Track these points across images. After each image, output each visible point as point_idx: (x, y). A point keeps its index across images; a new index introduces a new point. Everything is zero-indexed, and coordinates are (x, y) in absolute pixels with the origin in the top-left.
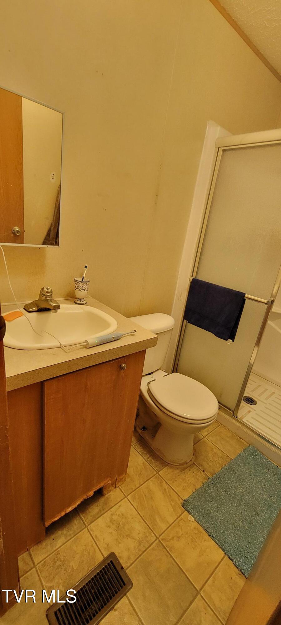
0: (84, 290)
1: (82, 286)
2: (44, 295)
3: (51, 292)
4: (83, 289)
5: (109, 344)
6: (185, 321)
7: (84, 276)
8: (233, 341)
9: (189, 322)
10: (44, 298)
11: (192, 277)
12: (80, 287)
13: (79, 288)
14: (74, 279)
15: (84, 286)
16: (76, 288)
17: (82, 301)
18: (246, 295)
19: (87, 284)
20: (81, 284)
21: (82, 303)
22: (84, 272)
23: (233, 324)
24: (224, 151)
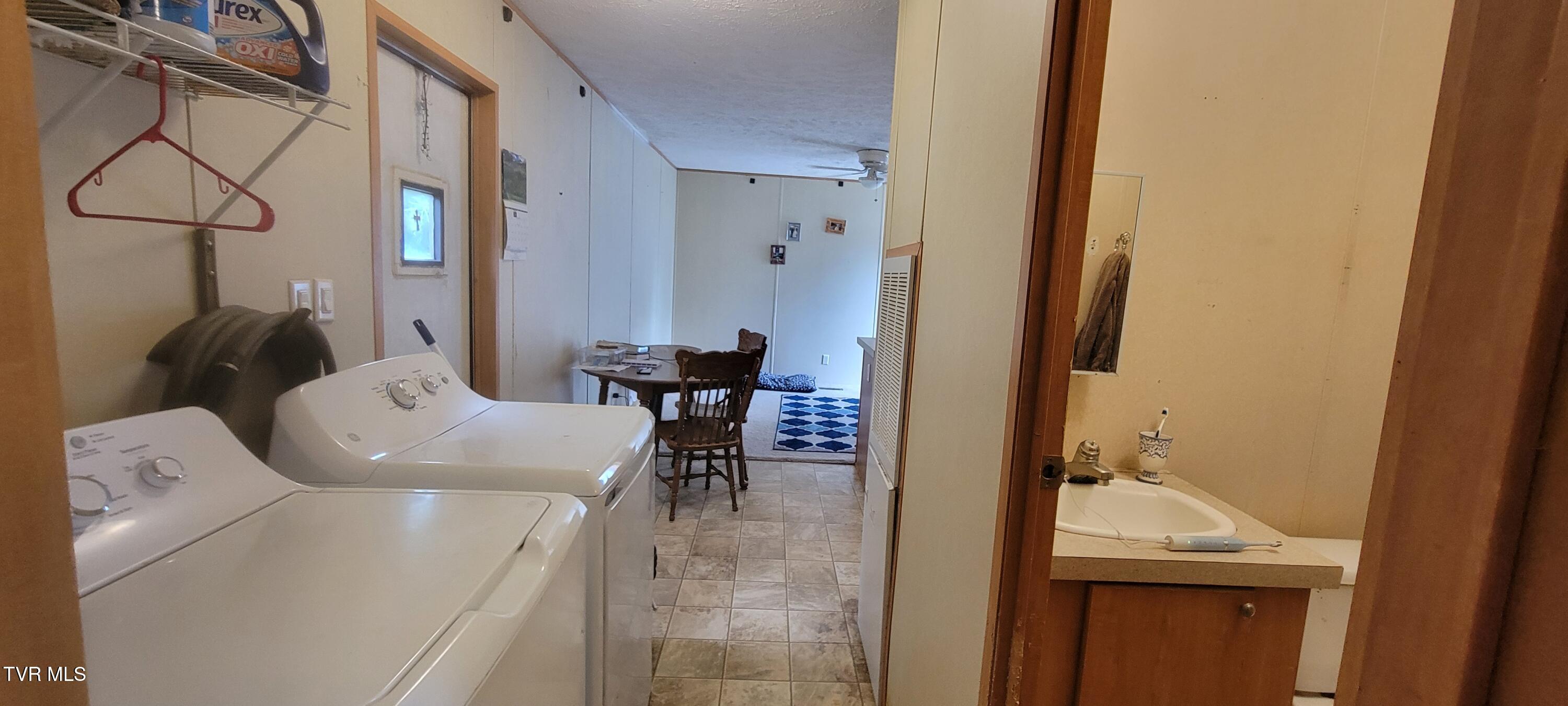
0: (1160, 455)
1: (1156, 447)
2: (1084, 453)
3: (1098, 450)
4: (1156, 454)
7: (1160, 429)
10: (1083, 460)
12: (1151, 448)
13: (1149, 451)
14: (1139, 433)
15: (1159, 447)
16: (1141, 451)
17: (1154, 478)
19: (1166, 445)
20: (1153, 443)
21: (1152, 480)
22: (1161, 422)
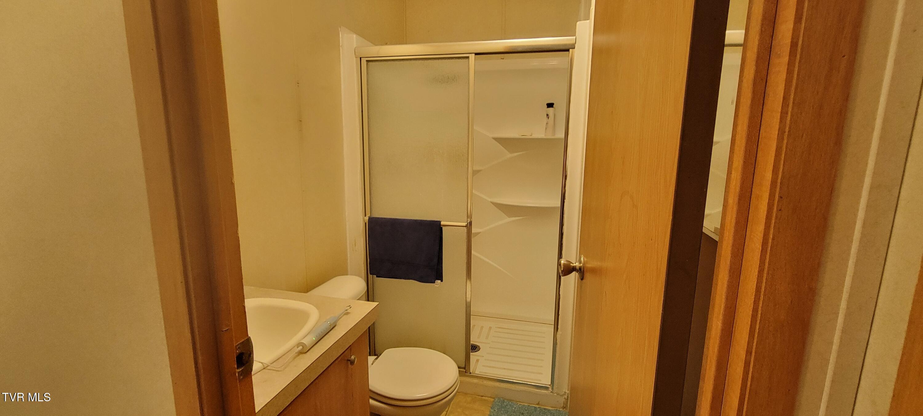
5: (327, 336)
6: (370, 276)
8: (442, 281)
9: (377, 277)
11: (365, 216)
18: (442, 223)
23: (436, 260)
24: (368, 61)
